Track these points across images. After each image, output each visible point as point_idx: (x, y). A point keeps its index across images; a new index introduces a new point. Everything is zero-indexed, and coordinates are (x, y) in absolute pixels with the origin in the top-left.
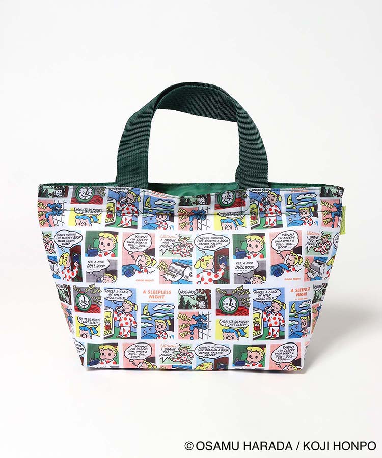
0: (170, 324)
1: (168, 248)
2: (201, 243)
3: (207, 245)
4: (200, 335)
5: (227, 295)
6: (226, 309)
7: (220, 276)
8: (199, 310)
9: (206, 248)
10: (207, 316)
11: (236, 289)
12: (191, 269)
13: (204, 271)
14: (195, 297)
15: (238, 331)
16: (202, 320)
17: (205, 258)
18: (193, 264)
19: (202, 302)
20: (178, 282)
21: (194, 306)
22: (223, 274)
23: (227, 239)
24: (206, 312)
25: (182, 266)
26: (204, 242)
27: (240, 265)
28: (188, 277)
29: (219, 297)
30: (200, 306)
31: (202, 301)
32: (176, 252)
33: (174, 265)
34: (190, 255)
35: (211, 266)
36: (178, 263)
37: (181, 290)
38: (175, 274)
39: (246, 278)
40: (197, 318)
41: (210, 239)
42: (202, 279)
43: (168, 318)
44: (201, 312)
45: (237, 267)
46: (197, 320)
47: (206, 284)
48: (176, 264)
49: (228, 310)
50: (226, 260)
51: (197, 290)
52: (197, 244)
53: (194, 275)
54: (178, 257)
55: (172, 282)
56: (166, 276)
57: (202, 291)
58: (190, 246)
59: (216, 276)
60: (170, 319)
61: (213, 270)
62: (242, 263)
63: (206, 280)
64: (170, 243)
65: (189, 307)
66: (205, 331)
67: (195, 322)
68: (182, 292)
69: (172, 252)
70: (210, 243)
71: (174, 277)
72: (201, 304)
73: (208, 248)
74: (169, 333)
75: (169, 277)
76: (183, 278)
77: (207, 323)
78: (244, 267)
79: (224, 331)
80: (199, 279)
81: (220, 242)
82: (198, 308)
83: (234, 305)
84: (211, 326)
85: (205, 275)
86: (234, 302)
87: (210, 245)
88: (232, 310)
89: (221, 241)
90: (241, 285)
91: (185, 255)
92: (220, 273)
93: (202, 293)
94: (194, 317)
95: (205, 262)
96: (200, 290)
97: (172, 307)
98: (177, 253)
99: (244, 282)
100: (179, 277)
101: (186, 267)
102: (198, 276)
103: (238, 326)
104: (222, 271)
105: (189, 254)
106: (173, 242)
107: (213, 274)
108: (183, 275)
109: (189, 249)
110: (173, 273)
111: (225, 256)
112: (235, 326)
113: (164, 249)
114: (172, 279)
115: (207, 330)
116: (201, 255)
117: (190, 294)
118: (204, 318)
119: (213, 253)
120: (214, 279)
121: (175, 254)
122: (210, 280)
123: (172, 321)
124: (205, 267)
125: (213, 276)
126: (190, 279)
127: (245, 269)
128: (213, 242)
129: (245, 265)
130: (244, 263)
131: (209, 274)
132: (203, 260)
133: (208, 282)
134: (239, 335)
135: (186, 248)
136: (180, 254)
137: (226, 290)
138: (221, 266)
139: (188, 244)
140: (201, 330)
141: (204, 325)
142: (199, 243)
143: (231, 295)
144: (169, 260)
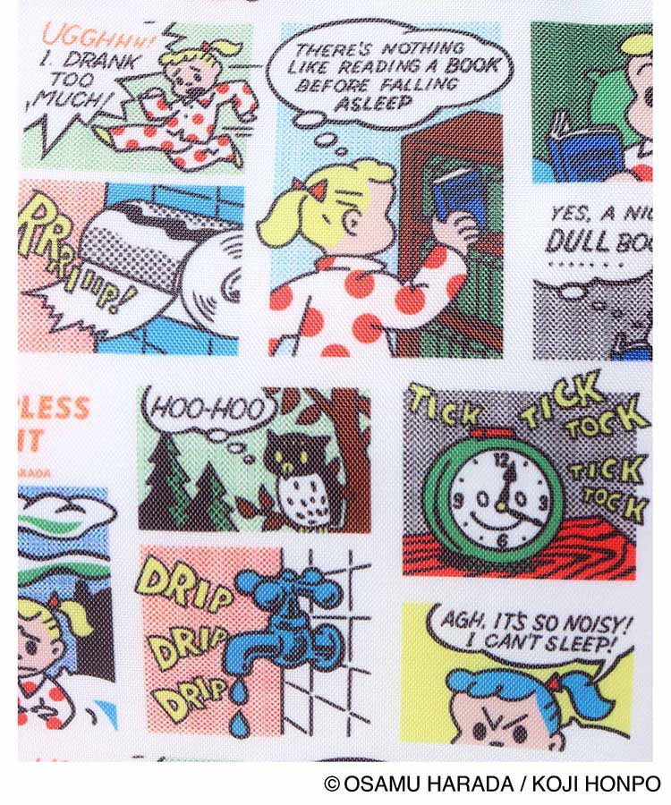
0: (83, 628)
1: (87, 113)
2: (311, 77)
3: (351, 95)
4: (296, 706)
5: (482, 433)
6: (474, 531)
7: (436, 300)
8: (283, 538)
9: (343, 114)
10: (342, 579)
11: (550, 397)
12: (235, 251)
13: (325, 262)
14: (257, 443)
15: (556, 684)
16: (304, 603)
17: (339, 179)
18: (250, 218)
19: (304, 481)
20: (142, 339)
21: (246, 509)
22: (457, 288)
23: (489, 53)
24: (330, 550)
25: (175, 230)
26: (332, 71)
27: (577, 226)
28: (207, 306)
29: (427, 446)
30: (291, 512)
31: (301, 470)
32: (137, 134)
33: (116, 222)
34: (236, 160)
35: (376, 232)
36: (147, 211)
37: (162, 391)
38: (123, 284)
39: (617, 314)
40: (267, 593)
41: (375, 55)
42: (311, 322)
43: (66, 586)
44: (296, 549)
45: (561, 243)
46: (272, 607)
47: (335, 351)
48: (136, 216)
49: (491, 539)
50: (484, 194)
51: (270, 392)
52: (287, 85)
53: (256, 289)
54: (147, 172)
55: (99, 339)
56: (56, 295)
57: (306, 401)
58: (235, 102)
59: (411, 299)
60: (81, 595)
61: (392, 258)
62: (595, 212)
63: (338, 328)
64: (104, 81)
65: (215, 513)
66: (331, 684)
67: (258, 620)
68: (167, 409)
69: (107, 135)
70: (376, 80)
71: (112, 300)
72: (297, 496)
73: (362, 115)
74: (84, 688)
75: (77, 305)
76: (176, 311)
77: (343, 626)
78: (611, 242)
79: (460, 684)
80: (290, 319)
81: (440, 73)
82: (275, 520)
83: (532, 509)
84: (365, 645)
85: (328, 292)
86: (530, 482)
87: (373, 91)
88: (514, 539)
89: (455, 65)
90: (583, 367)
91: (200, 155)
92: (437, 284)
93: (308, 417)
94: (247, 583)
95: (332, 207)
96: (291, 397)
97: (96, 513)
98: (144, 141)
99: (603, 342)
100: (147, 303)
101: (200, 237)
102: (280, 297)
103: (557, 656)
104: (454, 266)
105: (226, 151)
106: (127, 72)
107: (386, 288)
108: (176, 291)
109: (228, 118)
110: (109, 276)
111: (474, 163)
112: (538, 655)
113: (58, 118)
114: (102, 320)
115: (341, 673)
116: (305, 157)
117: (220, 421)
118: (323, 592)
119: (390, 148)
120: (396, 319)
121: (133, 147)
122: (368, 328)
123: (100, 608)
124: (333, 238)
125: (383, 300)
126: (225, 319)
127: (613, 257)
128: (395, 76)
129: (615, 228)
130: (610, 213)
131: (360, 284)
132: (319, 192)
133: (350, 342)
134: (567, 711)
135: (209, 114)
136: (167, 150)
137: (474, 401)
138: (445, 232)
139: (223, 87)
140: (299, 675)
141: (323, 640)
142: (296, 79)
143: (510, 433)
144: (84, 187)
